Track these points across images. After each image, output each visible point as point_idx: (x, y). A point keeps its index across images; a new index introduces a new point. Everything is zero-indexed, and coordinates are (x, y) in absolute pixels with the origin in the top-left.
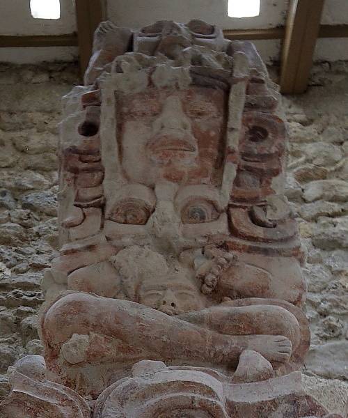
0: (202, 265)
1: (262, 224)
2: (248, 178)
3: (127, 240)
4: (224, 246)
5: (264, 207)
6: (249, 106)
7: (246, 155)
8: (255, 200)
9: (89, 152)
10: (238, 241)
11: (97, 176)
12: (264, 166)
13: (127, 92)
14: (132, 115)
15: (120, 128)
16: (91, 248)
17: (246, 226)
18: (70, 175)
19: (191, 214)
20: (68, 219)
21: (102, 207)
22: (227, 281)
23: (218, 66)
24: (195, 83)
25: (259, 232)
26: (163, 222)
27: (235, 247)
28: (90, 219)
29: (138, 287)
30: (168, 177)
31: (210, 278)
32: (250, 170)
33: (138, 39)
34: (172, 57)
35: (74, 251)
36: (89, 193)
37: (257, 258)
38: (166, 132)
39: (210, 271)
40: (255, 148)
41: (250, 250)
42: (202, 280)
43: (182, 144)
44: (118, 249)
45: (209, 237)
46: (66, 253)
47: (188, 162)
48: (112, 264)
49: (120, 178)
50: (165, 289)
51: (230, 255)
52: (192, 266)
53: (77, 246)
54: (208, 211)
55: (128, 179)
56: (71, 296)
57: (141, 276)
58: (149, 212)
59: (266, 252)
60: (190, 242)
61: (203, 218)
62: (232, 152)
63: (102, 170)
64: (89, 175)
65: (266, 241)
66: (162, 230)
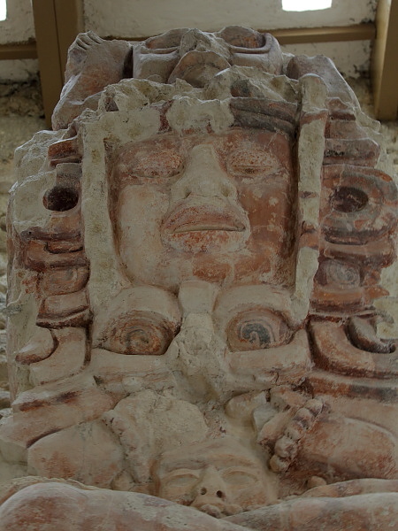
0: (269, 421)
1: (370, 348)
2: (338, 271)
3: (133, 382)
4: (306, 387)
5: (371, 319)
6: (332, 156)
7: (332, 234)
8: (353, 306)
9: (63, 237)
10: (330, 377)
11: (77, 275)
12: (364, 251)
13: (125, 139)
14: (134, 176)
15: (115, 197)
16: (68, 397)
17: (341, 351)
18: (29, 275)
19: (244, 335)
20: (27, 349)
21: (87, 325)
22: (315, 449)
23: (276, 96)
24: (239, 123)
25: (365, 360)
26: (197, 349)
27: (325, 389)
28: (65, 348)
29: (155, 465)
30: (201, 274)
31: (283, 444)
32: (340, 257)
33: (140, 58)
34: (198, 84)
35: (37, 405)
36: (64, 304)
37: (365, 405)
38: (193, 202)
39: (283, 432)
40: (348, 221)
41: (352, 392)
42: (271, 447)
43: (224, 221)
44: (116, 398)
45: (277, 372)
46: (24, 407)
47: (234, 248)
48: (107, 424)
49: (118, 277)
50: (204, 466)
51: (317, 403)
52: (250, 423)
53: (44, 395)
54: (274, 327)
55: (131, 278)
56: (34, 489)
57: (159, 443)
58: (170, 333)
59: (380, 395)
60: (245, 383)
61: (265, 340)
62: (310, 231)
63: (87, 265)
64: (62, 275)
65: (379, 376)
66: (195, 363)
